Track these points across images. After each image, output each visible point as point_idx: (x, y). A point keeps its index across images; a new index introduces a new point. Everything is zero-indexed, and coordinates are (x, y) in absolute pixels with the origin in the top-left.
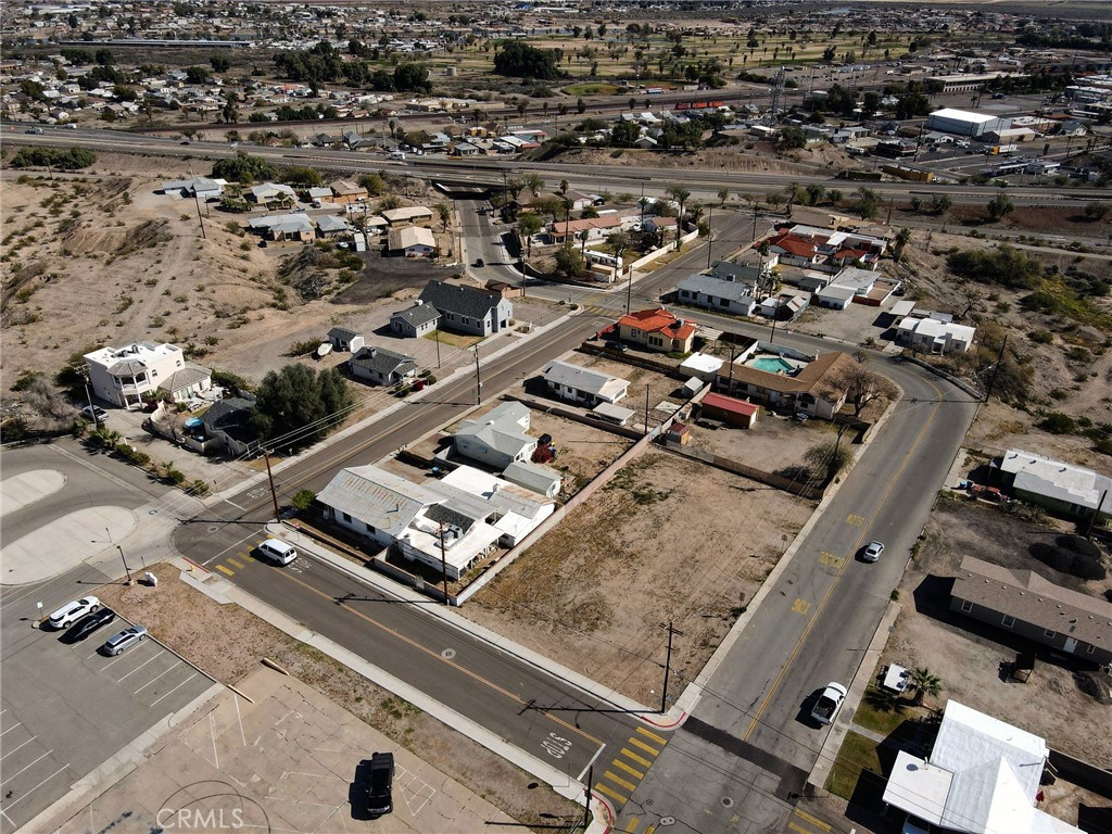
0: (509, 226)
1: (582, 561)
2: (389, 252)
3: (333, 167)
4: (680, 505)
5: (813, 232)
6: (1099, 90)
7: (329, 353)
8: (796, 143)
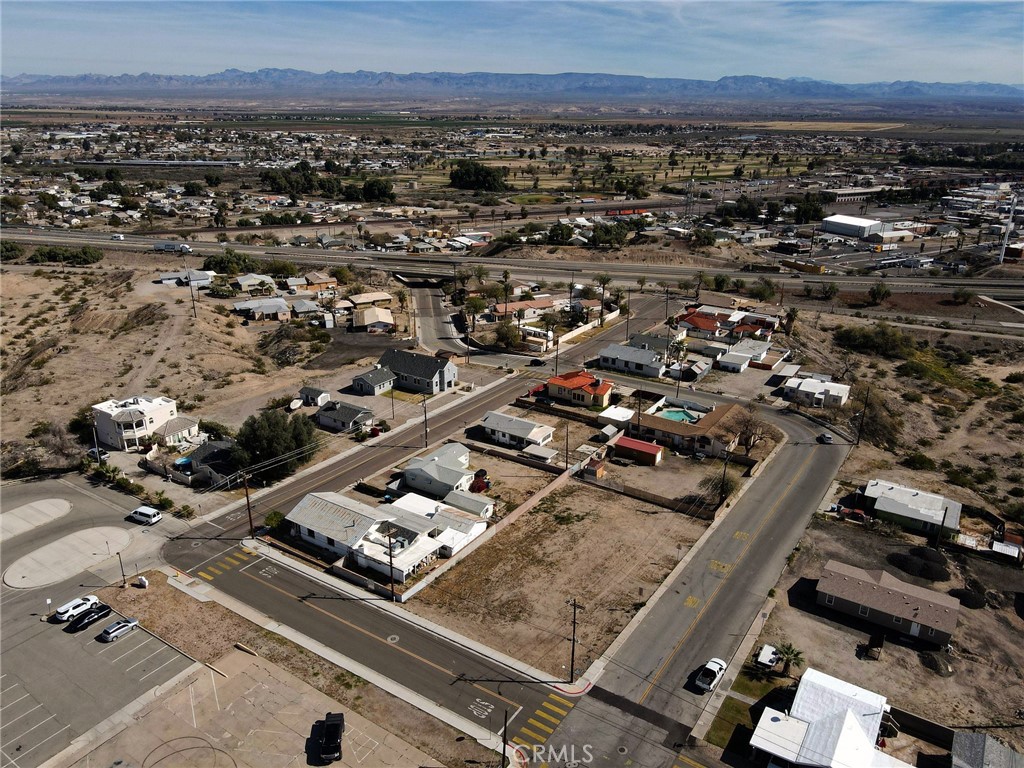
0: (458, 308)
1: (509, 568)
2: (354, 328)
3: (308, 262)
4: (594, 525)
5: (716, 311)
6: (970, 200)
7: (300, 407)
8: (706, 241)
